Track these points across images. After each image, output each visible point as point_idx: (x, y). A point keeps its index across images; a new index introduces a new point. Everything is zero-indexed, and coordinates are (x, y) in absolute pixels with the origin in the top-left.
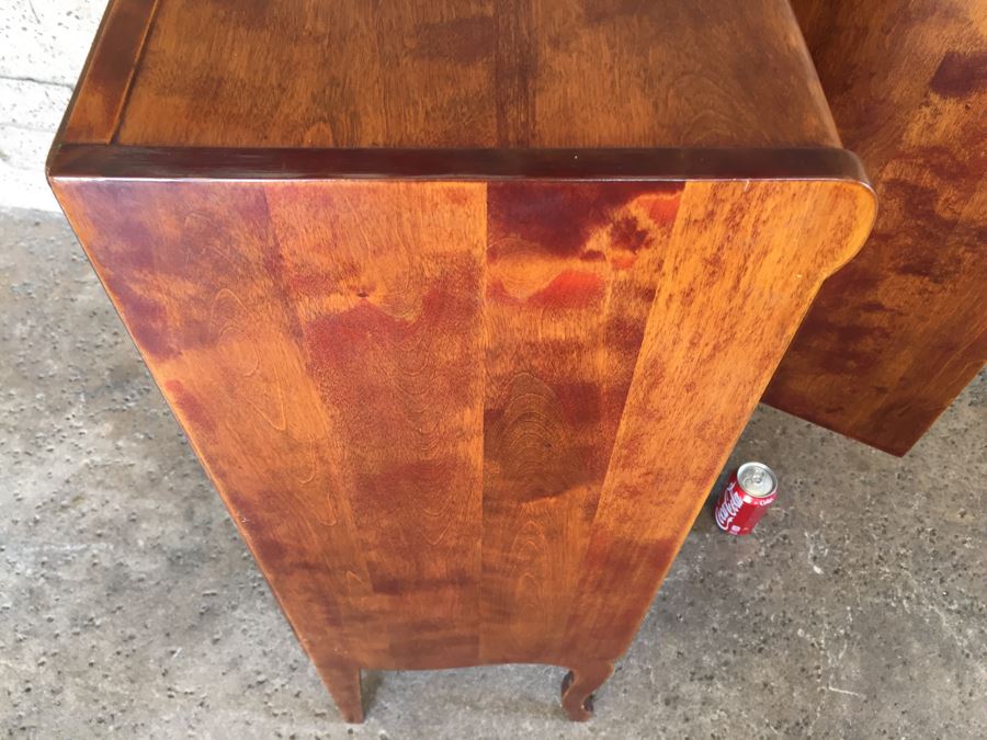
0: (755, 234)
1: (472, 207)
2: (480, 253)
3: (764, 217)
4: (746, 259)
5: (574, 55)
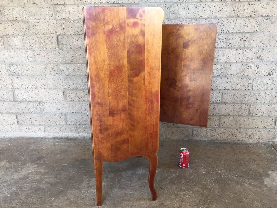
1: (125, 11)
2: (126, 18)
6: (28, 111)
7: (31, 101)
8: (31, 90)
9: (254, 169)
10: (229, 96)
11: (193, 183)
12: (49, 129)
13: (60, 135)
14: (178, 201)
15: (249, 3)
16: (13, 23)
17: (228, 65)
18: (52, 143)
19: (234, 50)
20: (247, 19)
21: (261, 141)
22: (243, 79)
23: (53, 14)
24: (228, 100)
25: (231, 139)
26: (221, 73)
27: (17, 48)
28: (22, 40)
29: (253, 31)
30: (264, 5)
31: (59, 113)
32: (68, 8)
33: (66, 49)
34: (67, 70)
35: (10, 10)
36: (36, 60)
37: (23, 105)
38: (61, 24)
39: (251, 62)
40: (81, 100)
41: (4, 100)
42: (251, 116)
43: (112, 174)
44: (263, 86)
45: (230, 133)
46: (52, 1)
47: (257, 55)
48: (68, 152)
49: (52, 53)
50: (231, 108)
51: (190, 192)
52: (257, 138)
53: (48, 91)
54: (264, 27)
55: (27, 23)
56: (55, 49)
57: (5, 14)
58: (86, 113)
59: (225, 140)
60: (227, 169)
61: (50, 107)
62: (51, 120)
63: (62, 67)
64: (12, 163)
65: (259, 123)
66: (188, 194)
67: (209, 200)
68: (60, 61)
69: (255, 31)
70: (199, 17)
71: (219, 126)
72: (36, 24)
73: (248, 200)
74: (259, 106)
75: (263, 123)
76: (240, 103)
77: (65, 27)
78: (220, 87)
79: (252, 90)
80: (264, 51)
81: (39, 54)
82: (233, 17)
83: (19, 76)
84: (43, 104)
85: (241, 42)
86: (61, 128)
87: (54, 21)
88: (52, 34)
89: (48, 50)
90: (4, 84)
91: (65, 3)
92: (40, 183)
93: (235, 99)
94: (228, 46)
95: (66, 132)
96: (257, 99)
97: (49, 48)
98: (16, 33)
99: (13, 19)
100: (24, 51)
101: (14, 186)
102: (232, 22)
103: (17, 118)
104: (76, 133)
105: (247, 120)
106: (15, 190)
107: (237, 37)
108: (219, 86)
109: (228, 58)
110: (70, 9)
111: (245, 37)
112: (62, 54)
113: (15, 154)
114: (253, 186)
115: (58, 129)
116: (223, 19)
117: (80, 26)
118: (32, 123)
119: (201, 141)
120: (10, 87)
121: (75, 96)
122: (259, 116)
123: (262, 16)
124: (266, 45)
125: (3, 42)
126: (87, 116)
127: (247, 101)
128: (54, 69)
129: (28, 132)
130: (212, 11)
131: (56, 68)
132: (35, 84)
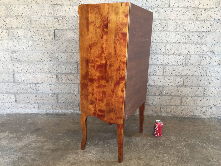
6: (25, 91)
7: (29, 82)
8: (29, 74)
9: (212, 137)
10: (189, 81)
11: (168, 147)
12: (42, 106)
13: (52, 111)
14: (160, 162)
15: (205, 10)
16: (18, 18)
17: (188, 57)
18: (46, 118)
19: (193, 45)
20: (204, 21)
21: (212, 116)
22: (200, 67)
23: (52, 12)
24: (188, 84)
25: (189, 115)
26: (183, 62)
27: (20, 39)
28: (25, 32)
29: (208, 31)
30: (216, 12)
31: (52, 93)
32: (65, 8)
33: (61, 41)
34: (61, 58)
35: (16, 7)
36: (35, 49)
37: (22, 86)
38: (58, 20)
39: (206, 54)
40: (71, 82)
41: (5, 81)
42: (205, 96)
43: (102, 142)
44: (214, 73)
45: (189, 110)
46: (52, 2)
47: (210, 49)
48: (60, 125)
49: (49, 44)
50: (190, 90)
51: (167, 154)
52: (209, 114)
53: (43, 75)
54: (216, 28)
55: (30, 19)
56: (52, 40)
57: (11, 11)
58: (75, 94)
59: (185, 115)
60: (192, 137)
61: (45, 88)
62: (45, 99)
63: (57, 55)
64: (14, 134)
65: (211, 102)
66: (166, 156)
67: (184, 160)
68: (56, 50)
69: (209, 31)
70: (167, 18)
71: (181, 104)
72: (38, 19)
73: (214, 159)
74: (211, 88)
75: (214, 102)
76: (197, 87)
77: (61, 23)
78: (183, 73)
79: (207, 76)
80: (215, 46)
81: (38, 44)
82: (193, 20)
83: (20, 62)
84: (39, 85)
85: (198, 39)
86: (52, 106)
87: (53, 18)
88: (50, 28)
89: (46, 41)
90: (6, 69)
91: (62, 4)
92: (42, 149)
93: (193, 83)
94: (189, 41)
95: (57, 109)
96: (210, 83)
97: (47, 40)
98: (20, 26)
99: (18, 15)
100: (25, 41)
101: (20, 152)
102: (193, 23)
103: (15, 97)
104: (65, 110)
105: (202, 99)
106: (21, 156)
107: (196, 35)
108: (181, 72)
109: (189, 51)
110: (67, 8)
111: (201, 35)
112: (58, 44)
113: (15, 126)
114: (215, 149)
115: (50, 107)
116: (186, 21)
117: (74, 23)
118: (28, 102)
119: (166, 116)
120: (11, 70)
121: (66, 79)
122: (211, 97)
123: (215, 20)
124: (217, 42)
125: (8, 34)
126: (75, 95)
127: (203, 85)
128: (50, 57)
129: (24, 109)
130: (178, 15)
131: (52, 56)
132: (33, 69)
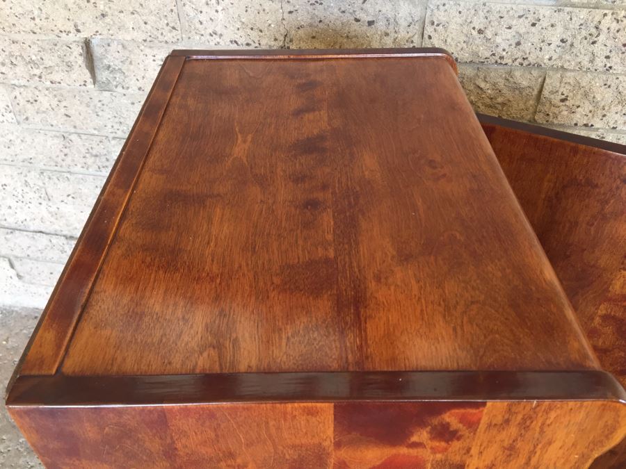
0: (542, 431)
1: (322, 418)
2: (328, 444)
3: (548, 422)
4: (535, 447)
5: (392, 288)
6: (40, 255)
7: (43, 230)
8: (34, 202)
33: (124, 91)
36: (27, 119)
37: (21, 240)
49: (77, 102)
56: (84, 88)
81: (32, 100)
88: (64, 34)
89: (60, 90)
97: (63, 84)
103: (12, 267)
117: (166, 11)
128: (94, 152)
132: (43, 190)
